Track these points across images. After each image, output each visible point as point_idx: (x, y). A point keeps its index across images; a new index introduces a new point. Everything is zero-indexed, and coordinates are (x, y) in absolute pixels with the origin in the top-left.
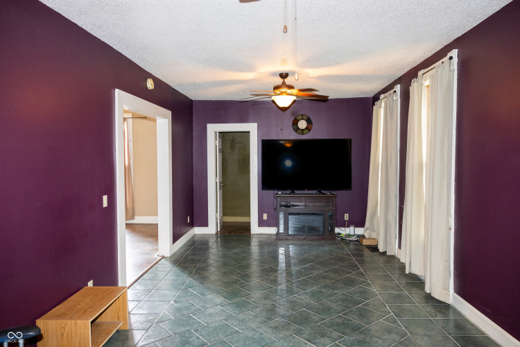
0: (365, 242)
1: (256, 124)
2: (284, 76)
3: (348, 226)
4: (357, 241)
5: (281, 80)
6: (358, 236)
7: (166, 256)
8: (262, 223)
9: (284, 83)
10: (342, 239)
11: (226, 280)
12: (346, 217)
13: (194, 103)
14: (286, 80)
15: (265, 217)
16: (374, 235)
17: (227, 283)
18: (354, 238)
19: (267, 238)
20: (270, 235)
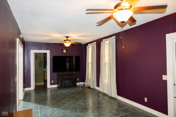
0: (86, 86)
1: (49, 51)
2: (67, 37)
3: (79, 82)
4: (83, 86)
5: (67, 38)
6: (83, 85)
7: (21, 99)
8: (51, 84)
9: (67, 39)
10: (78, 86)
11: (53, 103)
12: (78, 79)
13: (25, 42)
14: (68, 38)
15: (52, 82)
16: (88, 84)
17: (53, 104)
18: (82, 86)
19: (55, 89)
20: (55, 88)
